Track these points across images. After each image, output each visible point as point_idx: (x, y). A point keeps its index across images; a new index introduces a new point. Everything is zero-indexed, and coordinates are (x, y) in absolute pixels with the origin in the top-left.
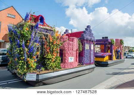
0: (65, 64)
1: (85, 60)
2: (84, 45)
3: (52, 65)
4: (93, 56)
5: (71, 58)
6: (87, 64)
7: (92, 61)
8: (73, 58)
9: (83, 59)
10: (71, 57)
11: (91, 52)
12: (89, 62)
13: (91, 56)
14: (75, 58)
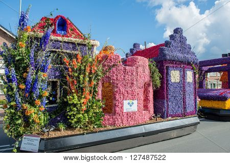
0: (114, 117)
1: (171, 105)
2: (167, 74)
3: (79, 119)
4: (192, 97)
5: (129, 104)
6: (176, 116)
7: (190, 109)
8: (135, 102)
9: (166, 104)
10: (131, 101)
11: (187, 89)
12: (180, 111)
13: (187, 97)
14: (142, 102)
